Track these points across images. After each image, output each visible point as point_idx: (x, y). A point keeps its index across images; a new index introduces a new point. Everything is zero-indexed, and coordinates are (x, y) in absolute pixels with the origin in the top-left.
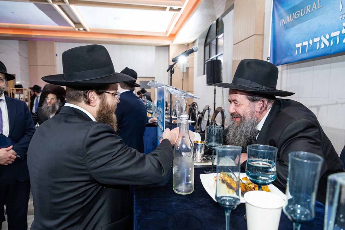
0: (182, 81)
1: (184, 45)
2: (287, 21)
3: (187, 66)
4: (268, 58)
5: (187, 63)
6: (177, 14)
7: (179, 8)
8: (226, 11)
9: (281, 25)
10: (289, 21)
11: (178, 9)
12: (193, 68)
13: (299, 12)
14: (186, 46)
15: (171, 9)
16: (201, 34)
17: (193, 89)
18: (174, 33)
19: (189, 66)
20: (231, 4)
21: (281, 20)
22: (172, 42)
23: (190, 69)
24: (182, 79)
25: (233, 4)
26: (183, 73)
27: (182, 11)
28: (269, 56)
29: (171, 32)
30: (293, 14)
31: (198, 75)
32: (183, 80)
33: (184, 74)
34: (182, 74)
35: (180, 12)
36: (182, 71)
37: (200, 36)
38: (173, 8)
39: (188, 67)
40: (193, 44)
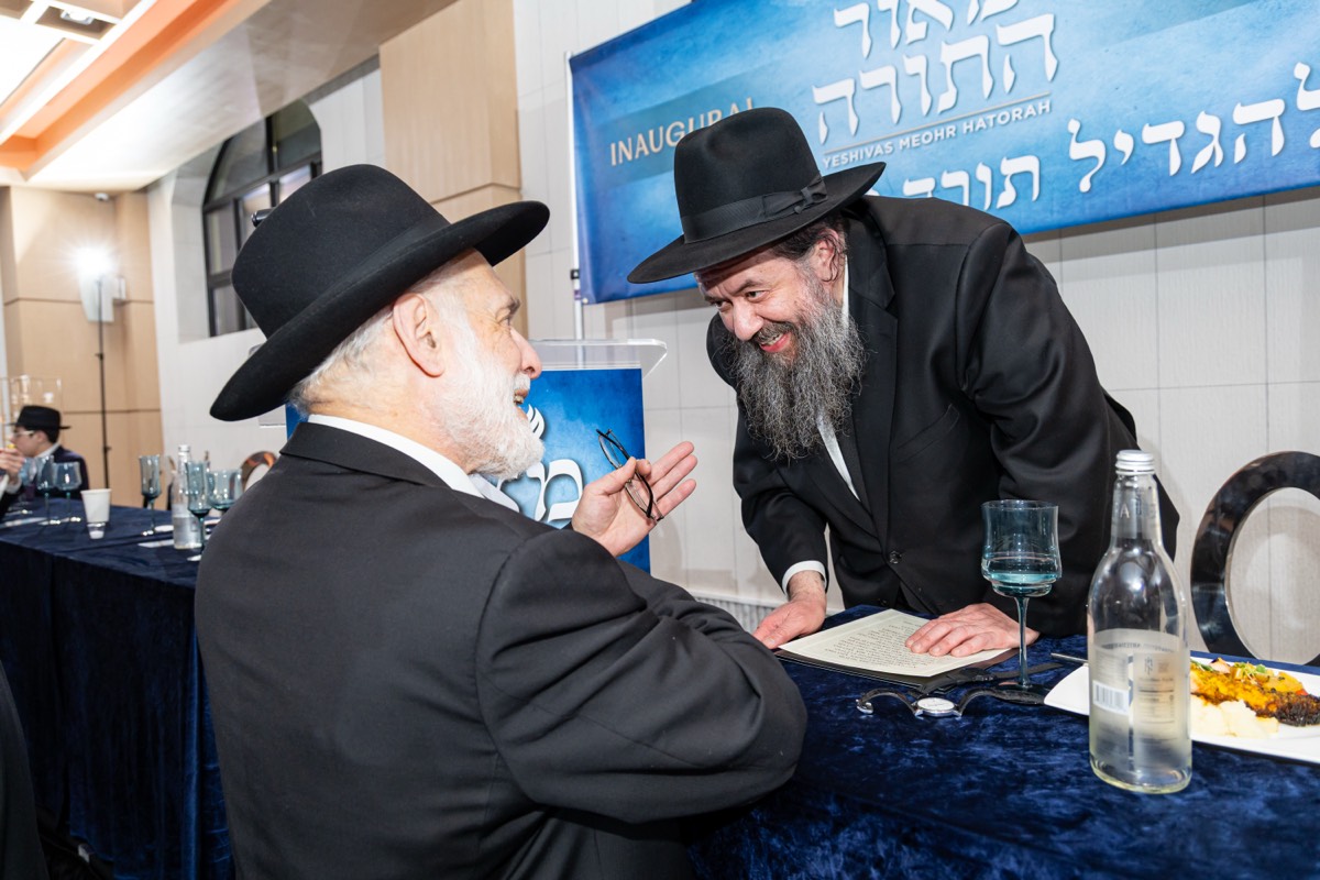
0: (97, 359)
1: (90, 194)
2: (638, 149)
3: (117, 296)
4: (573, 272)
5: (116, 281)
6: (82, 48)
7: (95, 21)
8: (334, 76)
9: (614, 163)
10: (647, 153)
11: (90, 22)
12: (151, 302)
13: (682, 125)
14: (101, 200)
15: (53, 17)
16: (196, 159)
17: (157, 398)
18: (32, 133)
19: (127, 294)
20: (366, 55)
21: (613, 146)
22: (26, 176)
23: (133, 308)
24: (97, 351)
25: (374, 53)
26: (101, 324)
27: (110, 37)
28: (576, 266)
29: (22, 128)
30: (661, 129)
31: (185, 336)
32: (101, 357)
33: (105, 329)
34: (96, 329)
35: (99, 38)
36: (92, 316)
37: (187, 164)
38: (63, 16)
39: (124, 297)
40: (140, 196)
